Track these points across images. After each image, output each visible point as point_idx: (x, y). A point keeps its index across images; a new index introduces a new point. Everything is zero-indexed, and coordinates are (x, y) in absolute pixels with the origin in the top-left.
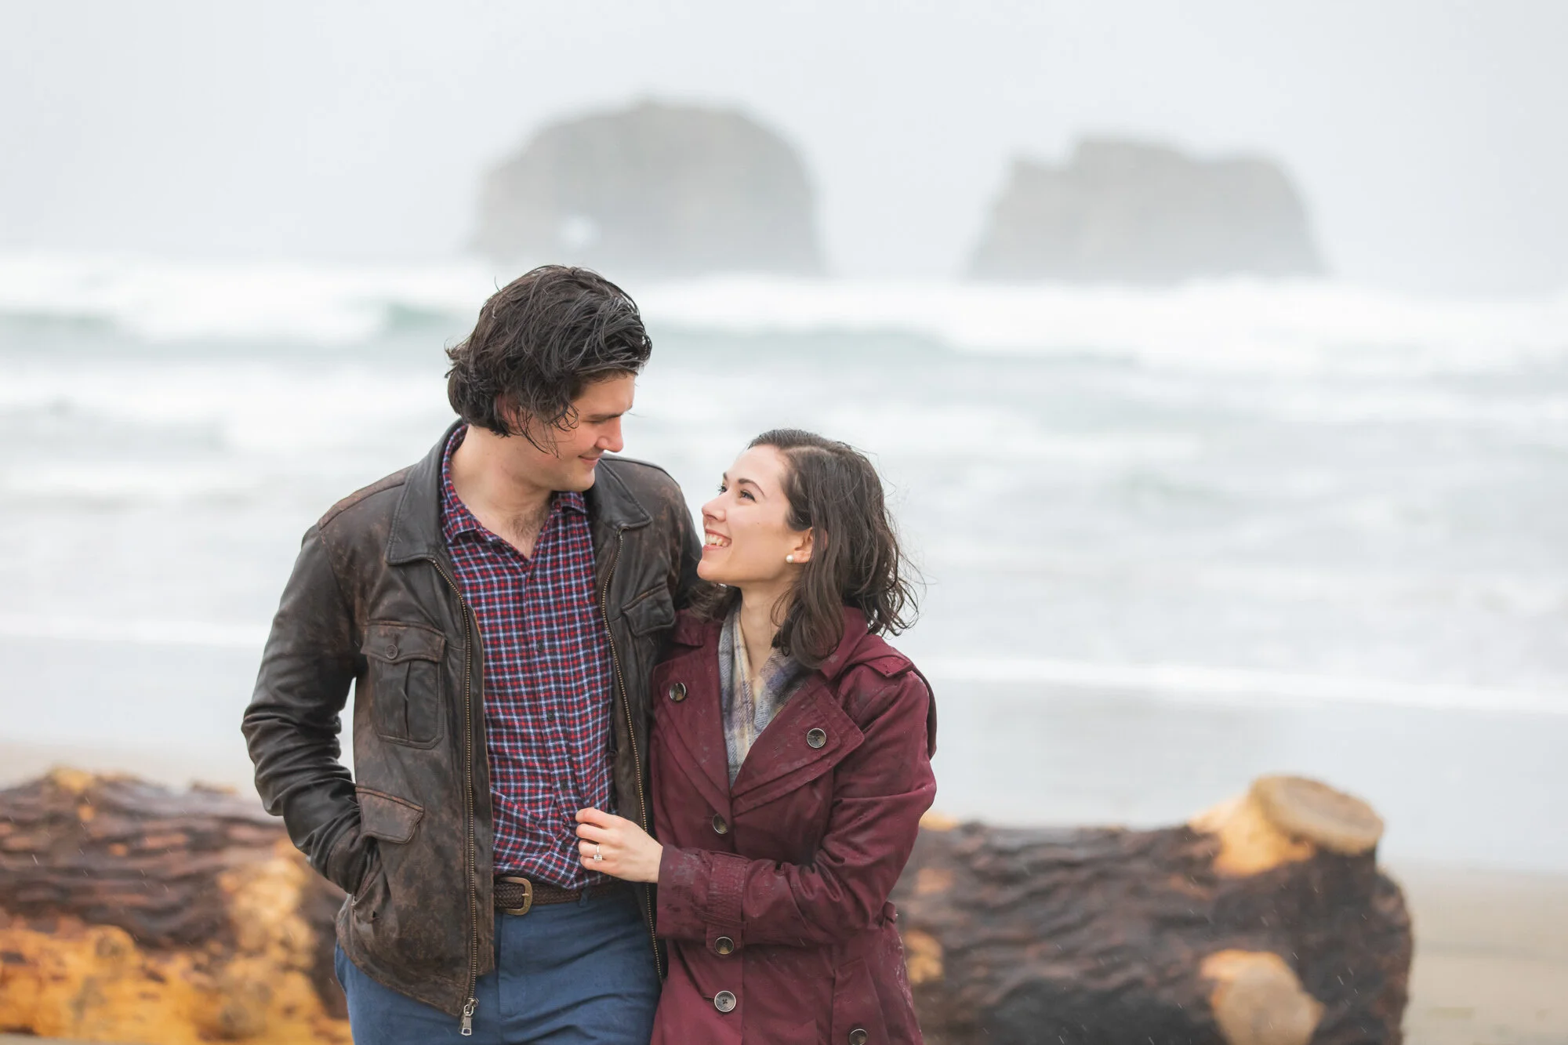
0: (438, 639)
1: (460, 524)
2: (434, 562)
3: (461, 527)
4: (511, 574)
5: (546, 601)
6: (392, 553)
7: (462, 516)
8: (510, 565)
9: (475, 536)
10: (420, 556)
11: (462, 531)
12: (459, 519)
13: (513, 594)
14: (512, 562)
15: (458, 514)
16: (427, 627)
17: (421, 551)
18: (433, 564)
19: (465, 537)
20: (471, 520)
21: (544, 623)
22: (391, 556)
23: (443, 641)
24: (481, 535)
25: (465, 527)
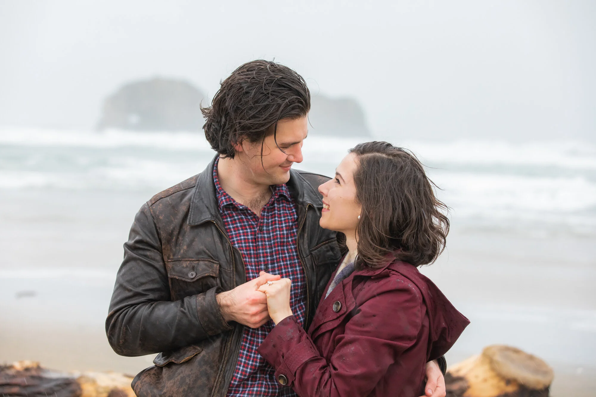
0: (215, 265)
1: (224, 200)
2: (215, 222)
3: (225, 202)
4: (250, 229)
5: (269, 243)
6: (191, 220)
7: (225, 196)
8: (250, 223)
9: (232, 207)
10: (207, 219)
11: (225, 204)
12: (223, 198)
13: (251, 238)
14: (251, 222)
15: (223, 196)
16: (209, 260)
17: (207, 217)
18: (215, 224)
19: (227, 207)
20: (230, 199)
21: (269, 255)
22: (191, 222)
23: (218, 266)
24: (236, 205)
25: (226, 202)
